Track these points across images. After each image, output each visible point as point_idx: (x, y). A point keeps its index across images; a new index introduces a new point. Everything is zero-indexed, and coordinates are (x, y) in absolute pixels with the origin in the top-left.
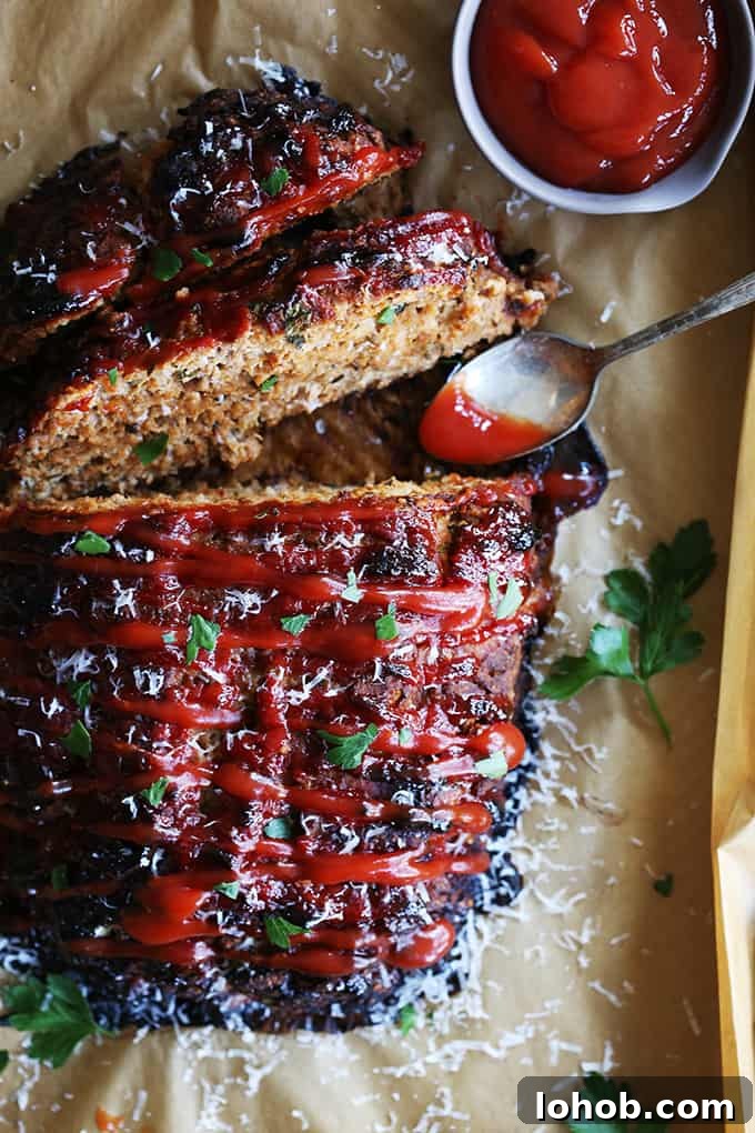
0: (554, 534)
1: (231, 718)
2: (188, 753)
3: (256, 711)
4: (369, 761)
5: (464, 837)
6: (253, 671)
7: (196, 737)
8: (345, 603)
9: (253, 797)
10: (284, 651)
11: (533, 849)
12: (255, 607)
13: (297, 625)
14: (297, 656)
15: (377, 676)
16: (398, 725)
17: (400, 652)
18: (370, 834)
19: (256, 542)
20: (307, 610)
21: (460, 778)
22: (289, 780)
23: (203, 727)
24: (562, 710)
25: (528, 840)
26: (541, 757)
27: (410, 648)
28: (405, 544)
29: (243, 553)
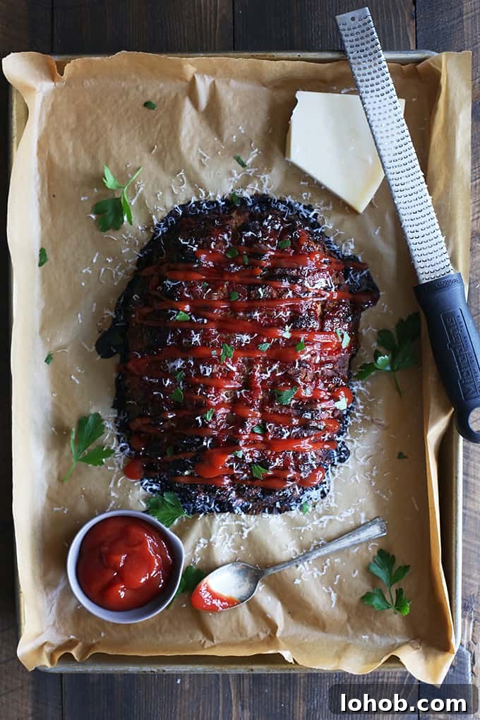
0: (360, 317)
1: (239, 385)
2: (222, 399)
3: (248, 383)
4: (294, 402)
5: (328, 434)
6: (247, 366)
7: (225, 393)
8: (283, 338)
9: (249, 417)
10: (260, 358)
11: (354, 440)
12: (248, 340)
13: (265, 347)
14: (265, 360)
15: (296, 367)
16: (305, 388)
17: (305, 358)
18: (293, 431)
19: (248, 315)
20: (269, 341)
21: (329, 409)
22: (262, 410)
23: (227, 389)
24: (363, 385)
25: (351, 437)
26: (356, 404)
27: (309, 356)
28: (307, 315)
29: (243, 319)
